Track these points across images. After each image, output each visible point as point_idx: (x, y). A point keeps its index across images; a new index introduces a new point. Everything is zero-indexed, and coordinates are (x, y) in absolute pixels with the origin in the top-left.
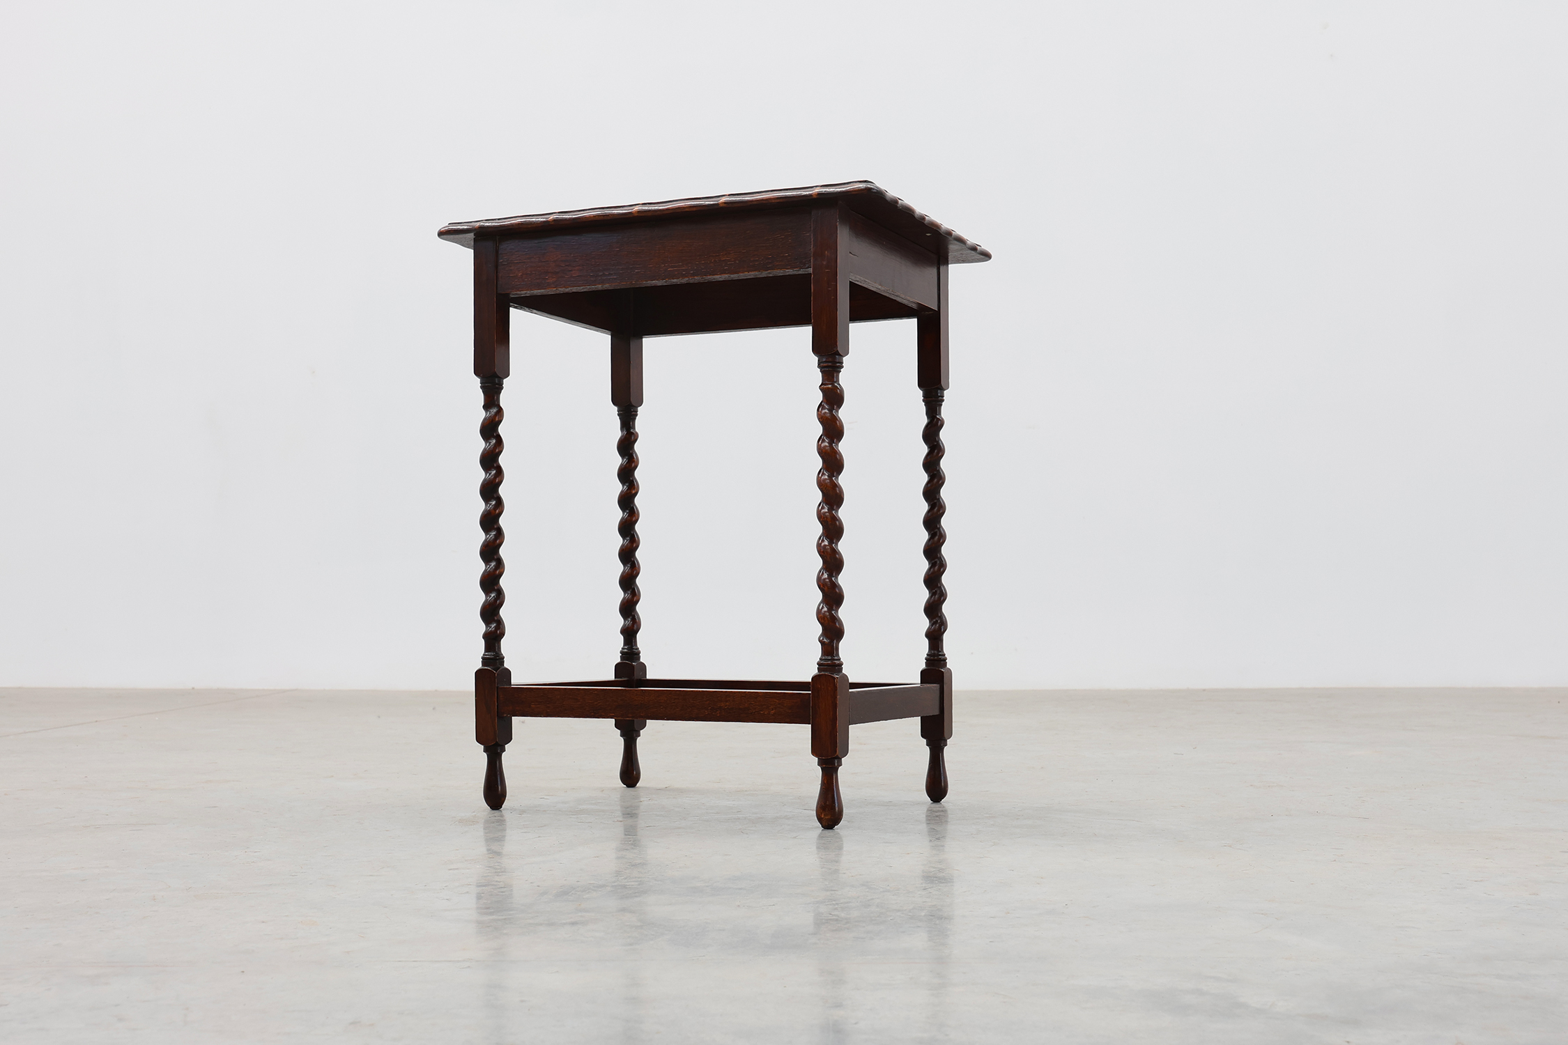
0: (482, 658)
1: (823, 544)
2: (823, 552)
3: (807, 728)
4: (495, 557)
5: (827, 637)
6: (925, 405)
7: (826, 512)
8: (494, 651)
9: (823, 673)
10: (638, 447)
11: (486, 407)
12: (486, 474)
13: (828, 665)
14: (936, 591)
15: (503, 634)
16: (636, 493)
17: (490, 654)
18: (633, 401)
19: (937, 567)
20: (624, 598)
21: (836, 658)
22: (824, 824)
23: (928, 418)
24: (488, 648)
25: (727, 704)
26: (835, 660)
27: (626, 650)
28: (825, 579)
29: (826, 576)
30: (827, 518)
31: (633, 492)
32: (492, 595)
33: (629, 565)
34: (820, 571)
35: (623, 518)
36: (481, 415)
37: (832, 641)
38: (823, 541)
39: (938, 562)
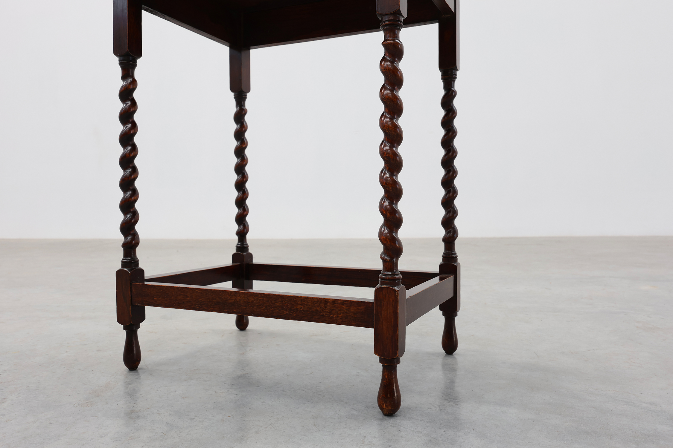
0: (122, 262)
1: (385, 176)
2: (386, 183)
3: (371, 332)
4: (131, 188)
5: (388, 256)
6: (443, 82)
7: (388, 150)
8: (130, 256)
9: (384, 286)
10: (247, 118)
11: (124, 78)
12: (124, 127)
13: (389, 279)
14: (451, 210)
15: (137, 244)
16: (246, 147)
17: (126, 258)
18: (244, 89)
19: (451, 194)
20: (238, 213)
21: (396, 273)
22: (385, 412)
23: (445, 91)
24: (126, 255)
25: (302, 307)
26: (395, 275)
27: (239, 246)
28: (386, 206)
29: (387, 203)
30: (389, 154)
31: (244, 146)
32: (128, 216)
33: (241, 192)
34: (382, 199)
35: (237, 163)
36: (120, 84)
37: (392, 258)
38: (385, 174)
39: (452, 190)
